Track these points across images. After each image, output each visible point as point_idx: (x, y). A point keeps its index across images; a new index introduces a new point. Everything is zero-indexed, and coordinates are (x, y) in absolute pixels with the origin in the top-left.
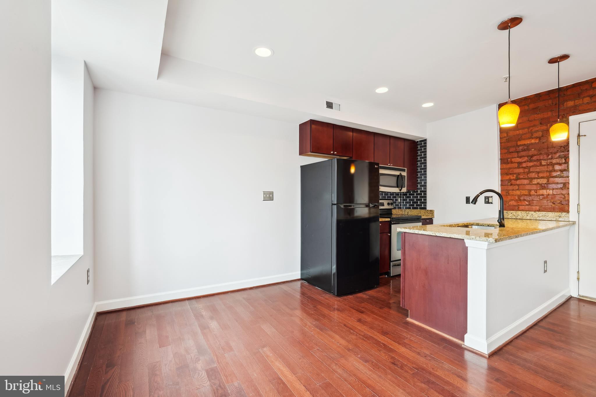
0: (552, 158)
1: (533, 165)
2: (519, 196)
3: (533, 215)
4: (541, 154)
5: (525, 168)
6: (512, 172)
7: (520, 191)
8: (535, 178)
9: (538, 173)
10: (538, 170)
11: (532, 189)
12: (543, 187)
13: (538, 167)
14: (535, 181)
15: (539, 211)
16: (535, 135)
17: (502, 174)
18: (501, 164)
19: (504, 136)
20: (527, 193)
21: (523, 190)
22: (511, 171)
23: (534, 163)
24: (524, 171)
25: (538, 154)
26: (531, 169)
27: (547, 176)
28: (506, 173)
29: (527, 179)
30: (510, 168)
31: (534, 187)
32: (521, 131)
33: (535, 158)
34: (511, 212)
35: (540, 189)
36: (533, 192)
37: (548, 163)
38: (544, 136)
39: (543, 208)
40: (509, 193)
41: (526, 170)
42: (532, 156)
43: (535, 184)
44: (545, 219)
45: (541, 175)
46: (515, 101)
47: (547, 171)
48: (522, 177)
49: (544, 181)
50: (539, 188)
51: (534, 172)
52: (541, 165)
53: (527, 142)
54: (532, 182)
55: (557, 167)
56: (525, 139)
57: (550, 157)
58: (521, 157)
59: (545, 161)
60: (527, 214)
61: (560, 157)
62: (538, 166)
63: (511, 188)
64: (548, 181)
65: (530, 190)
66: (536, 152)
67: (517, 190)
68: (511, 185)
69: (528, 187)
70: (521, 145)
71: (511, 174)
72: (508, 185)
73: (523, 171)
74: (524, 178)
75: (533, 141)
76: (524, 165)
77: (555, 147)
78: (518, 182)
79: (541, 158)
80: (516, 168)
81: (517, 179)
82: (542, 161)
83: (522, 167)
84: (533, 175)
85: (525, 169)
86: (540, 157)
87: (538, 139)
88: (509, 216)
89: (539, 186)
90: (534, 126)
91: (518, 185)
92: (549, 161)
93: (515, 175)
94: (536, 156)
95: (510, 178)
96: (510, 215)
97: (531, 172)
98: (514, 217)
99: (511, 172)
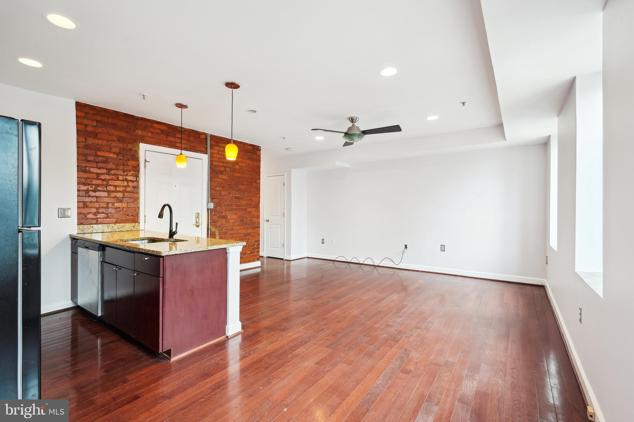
0: (127, 175)
1: (111, 178)
2: (97, 209)
3: (114, 227)
4: (118, 169)
5: (104, 180)
6: (91, 183)
7: (99, 203)
8: (113, 192)
9: (116, 186)
10: (116, 184)
11: (110, 201)
12: (120, 201)
13: (116, 182)
14: (113, 195)
15: (116, 222)
16: (114, 150)
17: (78, 184)
18: (78, 171)
19: (82, 141)
20: (105, 206)
21: (102, 202)
22: (90, 181)
23: (113, 177)
24: (103, 183)
25: (116, 169)
26: (110, 182)
27: (123, 191)
28: (83, 183)
29: (106, 192)
30: (88, 178)
31: (111, 200)
32: (100, 141)
33: (113, 172)
34: (92, 225)
35: (117, 203)
36: (110, 205)
37: (124, 179)
38: (121, 153)
39: (120, 220)
40: (86, 205)
41: (105, 183)
42: (110, 170)
43: (113, 197)
44: (123, 230)
45: (118, 189)
46: (95, 107)
47: (123, 186)
48: (100, 189)
49: (120, 195)
50: (116, 202)
51: (112, 185)
52: (118, 179)
53: (107, 154)
54: (110, 195)
55: (131, 184)
56: (104, 151)
57: (126, 173)
58: (100, 168)
59: (122, 177)
60: (108, 227)
61: (132, 175)
62: (116, 180)
63: (87, 199)
64: (124, 195)
65: (108, 203)
66: (114, 167)
67: (96, 202)
68: (89, 196)
69: (107, 200)
70: (100, 156)
71: (89, 184)
72: (85, 197)
73: (102, 183)
74: (104, 190)
75: (112, 155)
76: (102, 177)
77: (129, 166)
78: (98, 194)
79: (119, 174)
80: (94, 179)
81: (94, 191)
82: (119, 176)
83: (101, 179)
84: (110, 188)
85: (104, 181)
86: (118, 172)
87: (116, 154)
89: (116, 199)
90: (112, 141)
91: (97, 197)
92: (124, 177)
93: (93, 186)
94: (114, 170)
95: (88, 188)
97: (110, 185)
99: (89, 183)
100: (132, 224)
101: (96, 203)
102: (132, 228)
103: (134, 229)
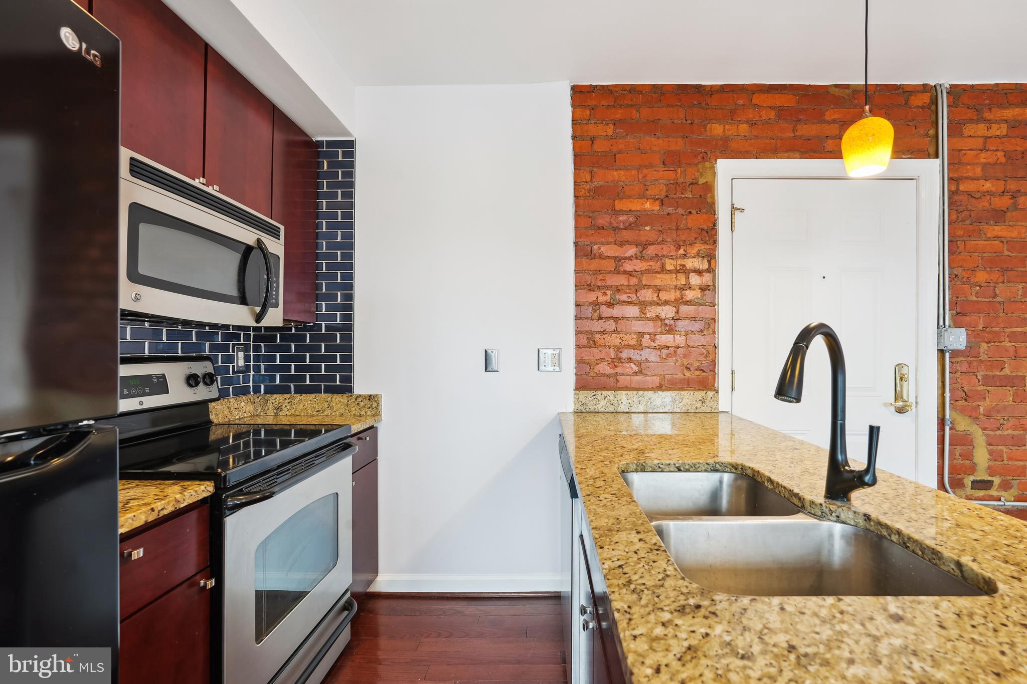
0: (685, 256)
1: (647, 268)
2: (618, 349)
3: (653, 399)
4: (663, 242)
5: (630, 275)
6: (603, 284)
7: (621, 336)
8: (652, 303)
9: (658, 290)
10: (658, 282)
11: (646, 330)
12: (667, 328)
13: (658, 276)
14: (652, 312)
15: (660, 388)
16: (653, 191)
17: (578, 286)
18: (577, 256)
19: (584, 180)
20: (634, 342)
21: (626, 333)
22: (601, 280)
23: (651, 263)
24: (629, 281)
25: (658, 241)
26: (644, 278)
27: (676, 300)
28: (587, 285)
29: (636, 304)
30: (597, 272)
31: (649, 327)
32: (622, 172)
33: (651, 250)
34: (605, 393)
35: (661, 333)
36: (646, 340)
37: (678, 268)
38: (670, 196)
39: (669, 381)
40: (594, 341)
41: (634, 281)
42: (645, 246)
43: (652, 319)
44: (675, 410)
45: (664, 296)
46: (611, 88)
47: (676, 286)
48: (624, 297)
49: (667, 312)
50: (659, 330)
51: (649, 287)
52: (663, 270)
53: (636, 205)
54: (645, 314)
55: (695, 280)
56: (630, 197)
57: (681, 251)
58: (621, 244)
59: (672, 261)
60: (640, 399)
61: (698, 255)
62: (659, 273)
63: (598, 326)
64: (677, 312)
65: (641, 335)
66: (653, 236)
67: (615, 331)
68: (600, 318)
69: (638, 326)
70: (622, 212)
71: (599, 288)
72: (592, 319)
73: (626, 283)
74: (630, 300)
75: (648, 205)
76: (628, 266)
77: (691, 229)
78: (617, 311)
79: (664, 253)
80: (610, 272)
81: (610, 305)
82: (667, 260)
83: (625, 272)
84: (648, 295)
85: (631, 278)
86: (662, 249)
87: (658, 202)
88: (599, 406)
89: (659, 323)
90: (650, 166)
91: (616, 320)
92: (680, 262)
93: (608, 292)
94: (653, 246)
95: (597, 298)
96: (603, 403)
97: (645, 287)
98: (611, 409)
99: (599, 284)
100: (700, 395)
101: (614, 335)
102: (699, 405)
103: (703, 409)
